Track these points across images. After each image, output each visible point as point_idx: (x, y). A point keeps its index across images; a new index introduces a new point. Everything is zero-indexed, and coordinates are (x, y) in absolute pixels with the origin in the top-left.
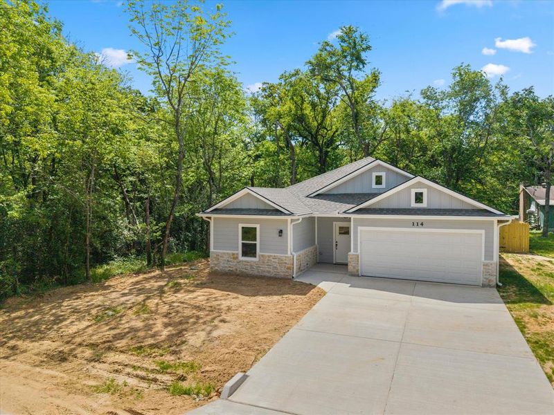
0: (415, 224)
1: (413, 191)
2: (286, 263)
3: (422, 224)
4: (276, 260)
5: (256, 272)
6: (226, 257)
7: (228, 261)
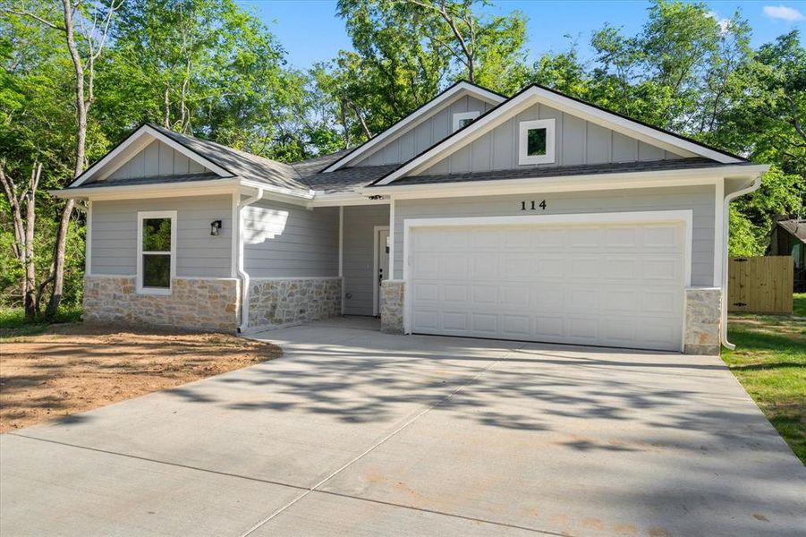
0: (529, 206)
1: (525, 127)
2: (224, 297)
3: (543, 205)
4: (206, 292)
5: (165, 321)
6: (111, 289)
7: (115, 296)
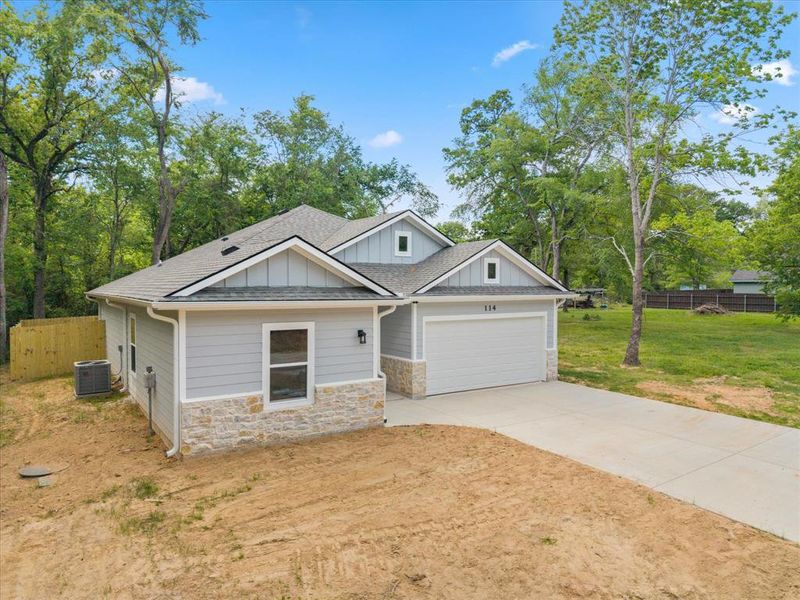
0: (488, 308)
1: (487, 262)
3: (494, 308)
6: (233, 412)
7: (237, 420)
